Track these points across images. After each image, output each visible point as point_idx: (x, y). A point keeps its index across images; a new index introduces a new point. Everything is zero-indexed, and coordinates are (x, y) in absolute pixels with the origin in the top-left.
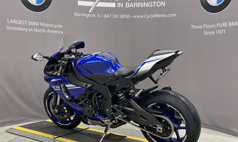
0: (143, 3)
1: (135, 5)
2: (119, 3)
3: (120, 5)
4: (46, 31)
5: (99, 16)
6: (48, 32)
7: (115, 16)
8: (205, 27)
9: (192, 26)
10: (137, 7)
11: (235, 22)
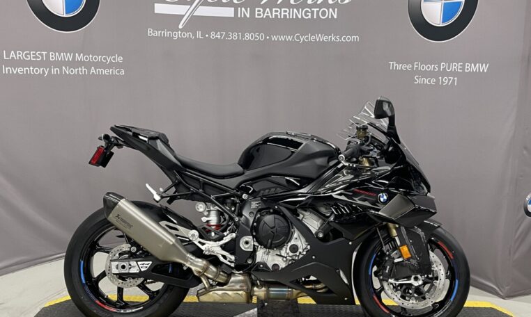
0: (291, 10)
1: (274, 13)
2: (241, 9)
3: (245, 12)
4: (89, 72)
5: (199, 35)
6: (93, 73)
7: (234, 36)
8: (417, 68)
9: (391, 63)
10: (279, 17)
11: (477, 65)
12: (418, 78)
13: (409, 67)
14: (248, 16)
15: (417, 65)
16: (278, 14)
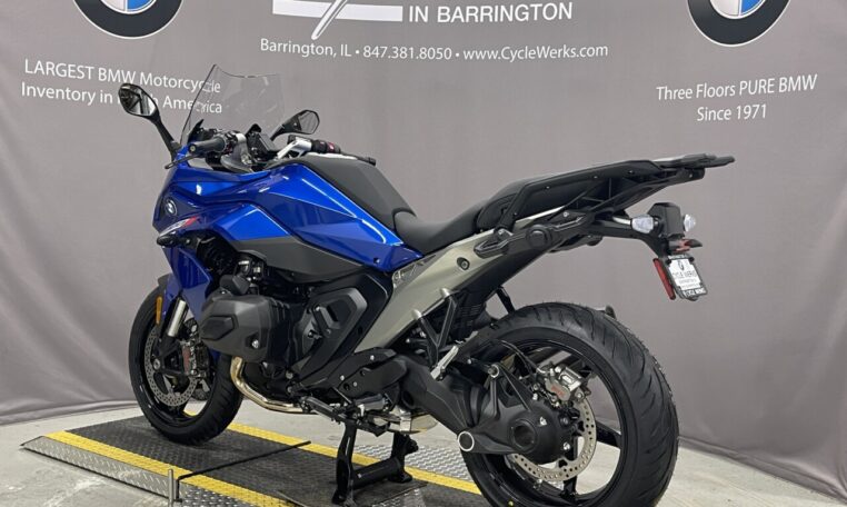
0: (497, 7)
2: (414, 9)
3: (420, 14)
4: (161, 103)
5: (344, 50)
6: (167, 106)
7: (401, 53)
8: (701, 94)
9: (660, 88)
10: (477, 20)
11: (799, 78)
12: (703, 111)
13: (688, 93)
14: (425, 19)
15: (701, 88)
16: (475, 15)
